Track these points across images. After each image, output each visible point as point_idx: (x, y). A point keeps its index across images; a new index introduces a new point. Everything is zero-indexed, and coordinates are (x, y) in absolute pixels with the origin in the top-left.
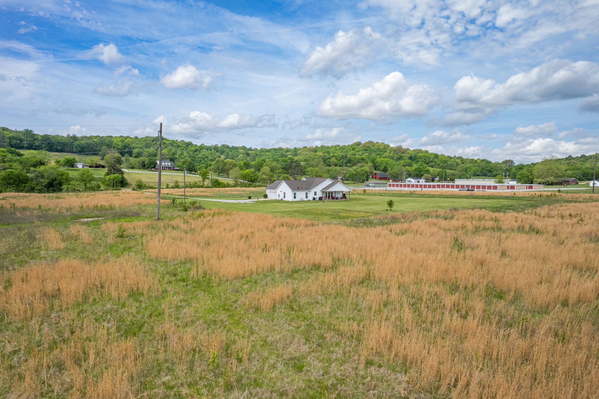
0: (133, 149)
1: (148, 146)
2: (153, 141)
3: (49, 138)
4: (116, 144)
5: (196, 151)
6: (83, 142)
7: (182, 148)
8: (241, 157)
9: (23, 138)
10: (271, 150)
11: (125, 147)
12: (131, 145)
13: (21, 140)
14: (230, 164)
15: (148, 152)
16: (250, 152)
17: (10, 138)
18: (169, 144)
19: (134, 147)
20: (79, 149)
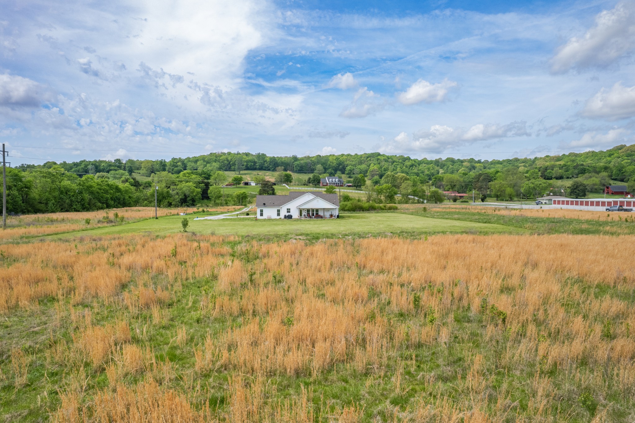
0: (347, 166)
1: (361, 163)
2: (368, 158)
3: (275, 160)
4: (331, 162)
5: (412, 166)
6: (302, 162)
7: (397, 163)
8: (462, 171)
9: (256, 160)
10: (504, 161)
11: (340, 164)
12: (345, 163)
13: (255, 163)
14: (401, 179)
15: (359, 168)
16: (477, 165)
17: (247, 162)
18: (384, 159)
19: (347, 164)
20: (299, 168)
